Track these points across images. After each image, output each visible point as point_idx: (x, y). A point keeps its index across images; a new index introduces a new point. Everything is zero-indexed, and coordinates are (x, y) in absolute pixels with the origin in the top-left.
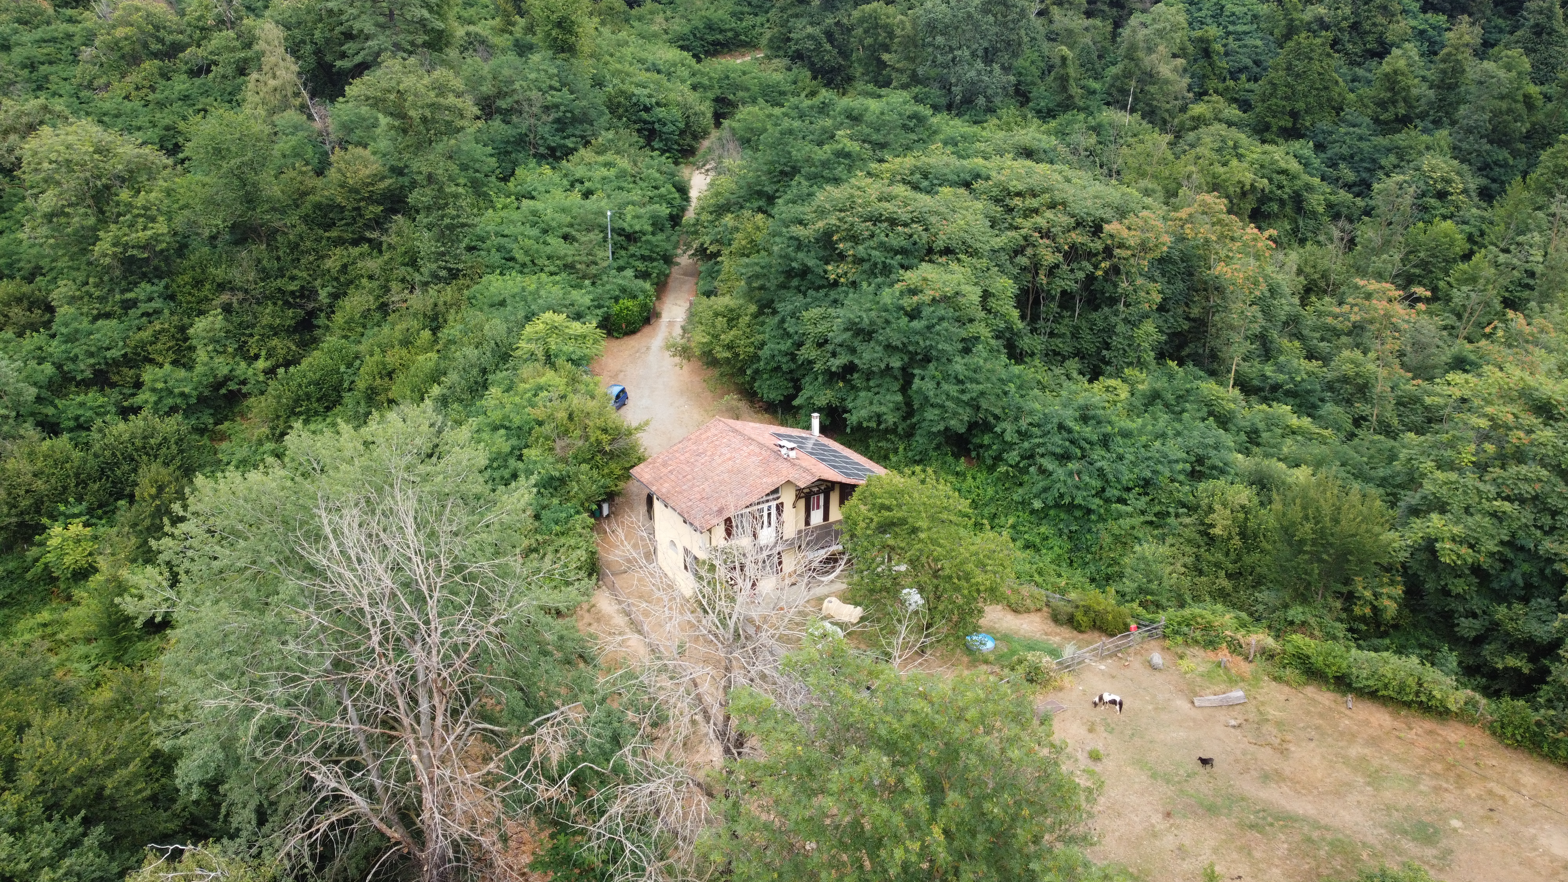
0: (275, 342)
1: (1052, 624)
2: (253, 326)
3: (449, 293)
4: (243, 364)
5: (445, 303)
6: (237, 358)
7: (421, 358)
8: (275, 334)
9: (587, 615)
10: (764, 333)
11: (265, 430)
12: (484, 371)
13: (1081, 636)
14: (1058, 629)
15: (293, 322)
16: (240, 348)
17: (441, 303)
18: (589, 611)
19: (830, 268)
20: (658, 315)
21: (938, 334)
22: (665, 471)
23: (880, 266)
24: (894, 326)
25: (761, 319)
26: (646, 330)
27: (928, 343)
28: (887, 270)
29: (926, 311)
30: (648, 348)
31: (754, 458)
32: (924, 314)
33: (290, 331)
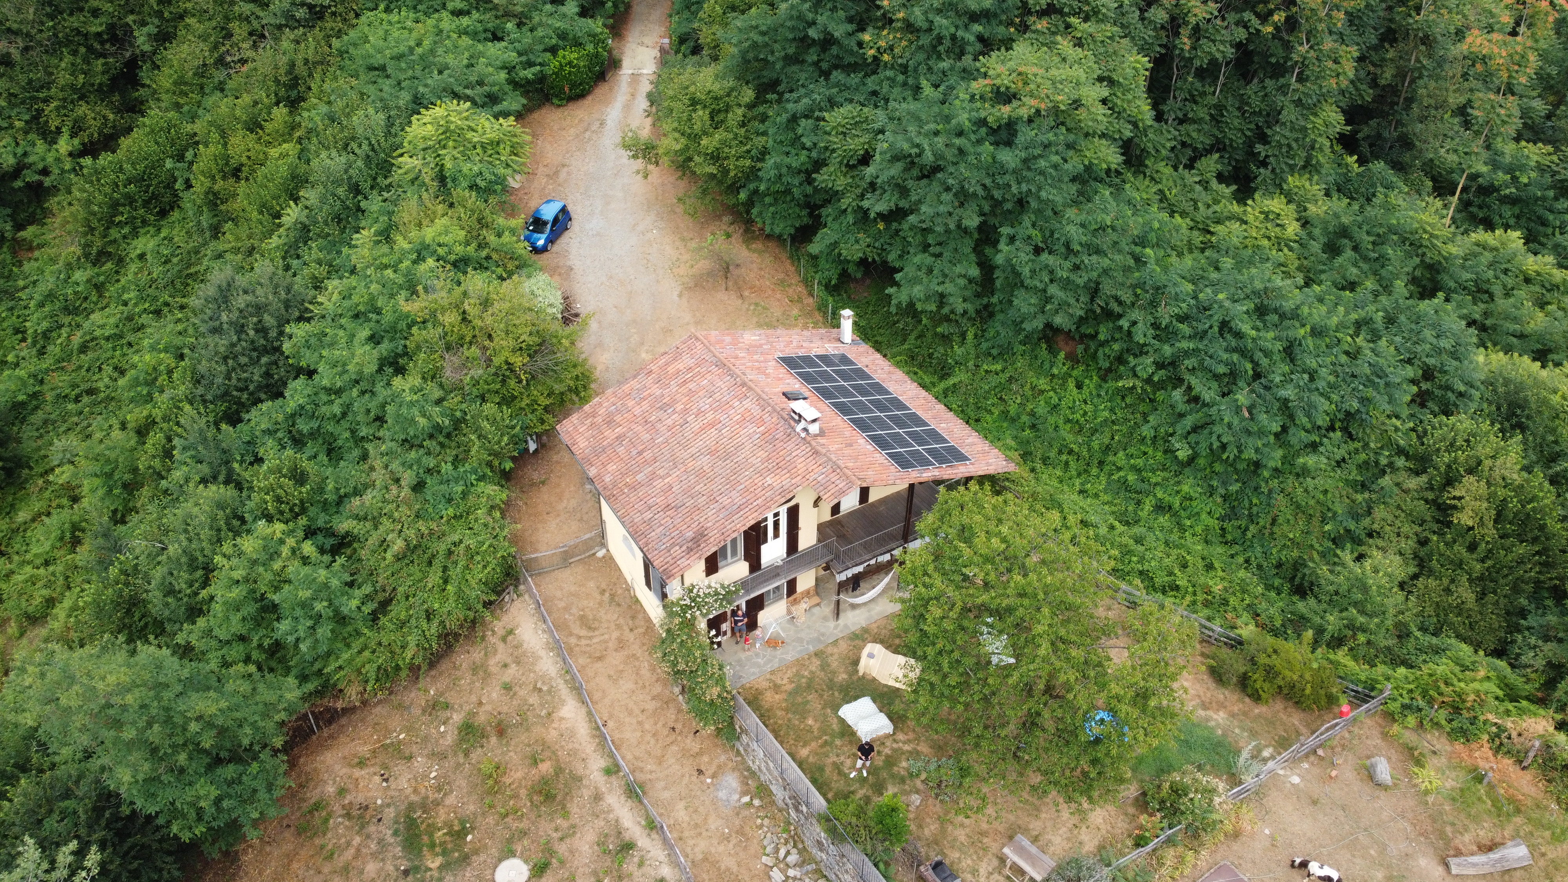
0: (83, 109)
1: (1211, 684)
2: (47, 86)
3: (310, 47)
4: (40, 146)
5: (306, 61)
6: (30, 137)
7: (274, 152)
8: (81, 98)
9: (501, 646)
10: (764, 134)
11: (75, 249)
12: (356, 190)
13: (1258, 710)
14: (1221, 694)
15: (105, 79)
16: (36, 118)
17: (299, 63)
18: (504, 639)
19: (866, 37)
20: (614, 64)
21: (1042, 173)
22: (610, 434)
23: (947, 43)
24: (971, 159)
25: (761, 109)
26: (601, 90)
27: (1024, 187)
28: (958, 50)
29: (1026, 135)
30: (602, 124)
31: (751, 429)
32: (1020, 139)
33: (103, 93)
